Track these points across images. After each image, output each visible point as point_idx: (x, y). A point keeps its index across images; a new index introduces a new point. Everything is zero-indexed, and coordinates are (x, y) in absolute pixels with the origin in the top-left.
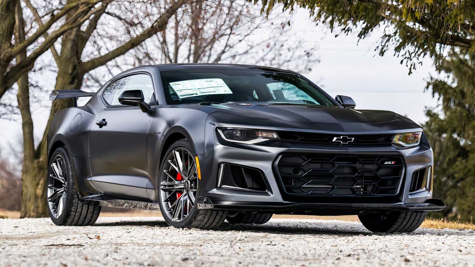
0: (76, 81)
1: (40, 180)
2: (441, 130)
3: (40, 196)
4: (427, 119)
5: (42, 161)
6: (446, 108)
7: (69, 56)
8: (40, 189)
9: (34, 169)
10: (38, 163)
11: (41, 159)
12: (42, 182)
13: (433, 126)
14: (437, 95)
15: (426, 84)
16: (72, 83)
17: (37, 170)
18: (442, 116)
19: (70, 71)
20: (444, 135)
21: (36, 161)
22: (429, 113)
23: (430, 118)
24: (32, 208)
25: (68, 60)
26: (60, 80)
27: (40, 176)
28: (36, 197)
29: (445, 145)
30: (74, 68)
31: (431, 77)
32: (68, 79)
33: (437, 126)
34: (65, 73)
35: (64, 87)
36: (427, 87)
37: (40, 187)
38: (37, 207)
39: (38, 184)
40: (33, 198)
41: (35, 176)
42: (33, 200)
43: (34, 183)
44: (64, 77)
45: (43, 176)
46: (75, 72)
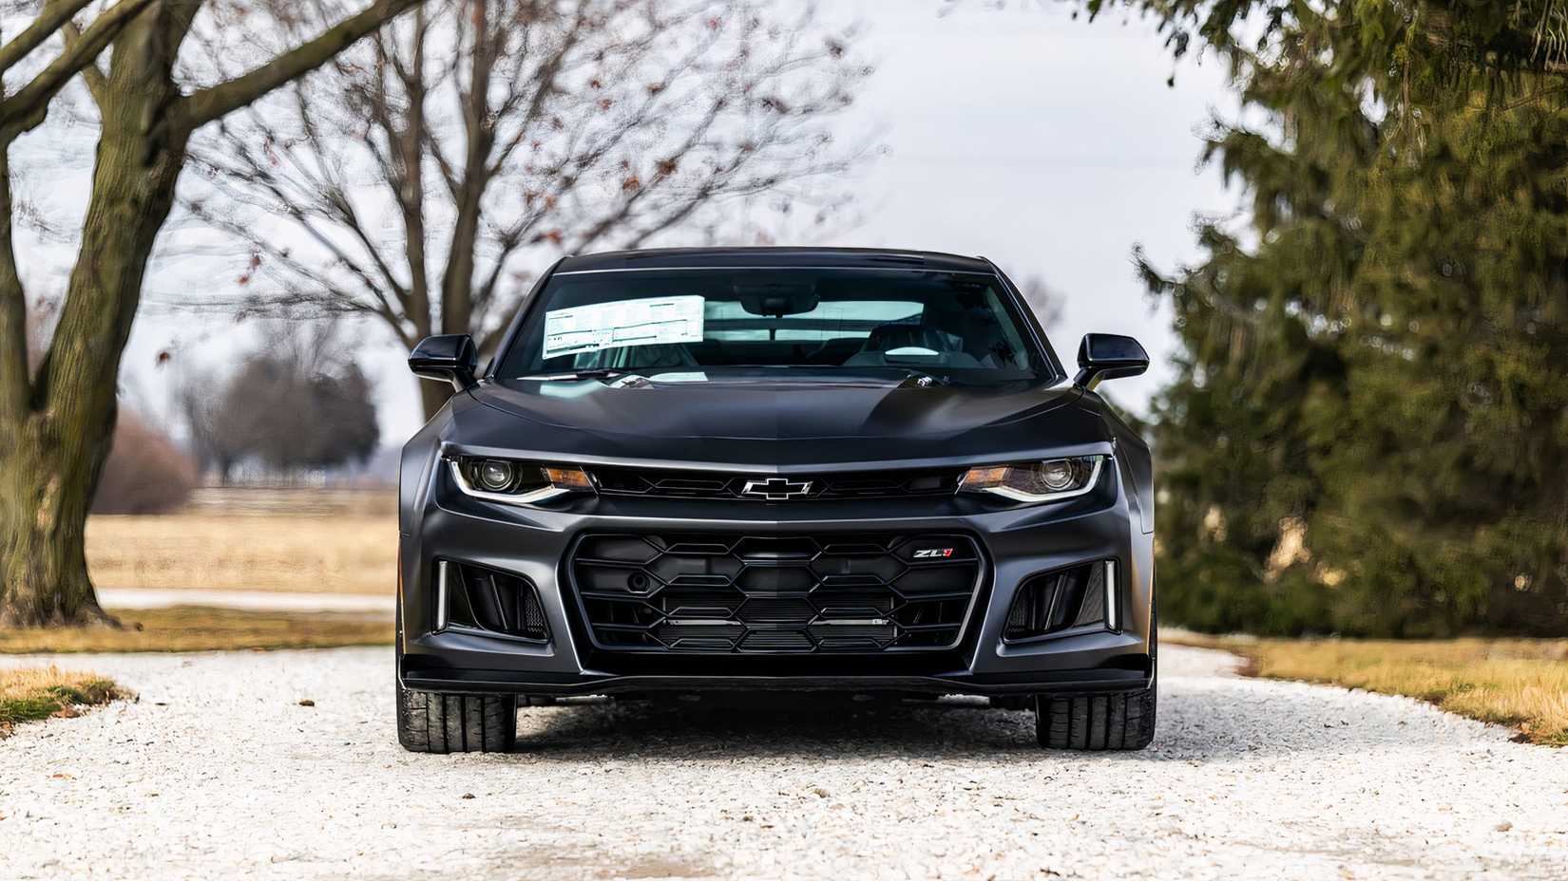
0: (163, 157)
1: (46, 480)
2: (1249, 291)
3: (47, 533)
4: (1201, 256)
5: (54, 420)
6: (1266, 218)
7: (139, 74)
8: (46, 511)
9: (28, 442)
10: (42, 424)
11: (51, 413)
12: (52, 487)
13: (1223, 277)
14: (1237, 179)
15: (1200, 147)
16: (149, 162)
17: (36, 448)
18: (1250, 243)
19: (144, 123)
20: (1260, 306)
21: (34, 418)
22: (1210, 237)
23: (1214, 251)
24: (22, 571)
25: (136, 88)
26: (112, 152)
27: (49, 468)
28: (35, 535)
29: (1261, 336)
30: (158, 115)
31: (1216, 122)
32: (138, 149)
33: (1237, 281)
34: (129, 129)
35: (123, 176)
36: (1207, 156)
37: (46, 502)
38: (39, 569)
39: (40, 494)
40: (24, 541)
41: (32, 468)
42: (23, 545)
43: (29, 491)
44: (122, 145)
45: (56, 468)
46: (160, 127)
